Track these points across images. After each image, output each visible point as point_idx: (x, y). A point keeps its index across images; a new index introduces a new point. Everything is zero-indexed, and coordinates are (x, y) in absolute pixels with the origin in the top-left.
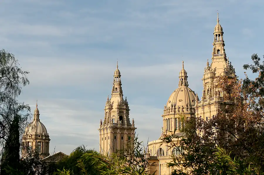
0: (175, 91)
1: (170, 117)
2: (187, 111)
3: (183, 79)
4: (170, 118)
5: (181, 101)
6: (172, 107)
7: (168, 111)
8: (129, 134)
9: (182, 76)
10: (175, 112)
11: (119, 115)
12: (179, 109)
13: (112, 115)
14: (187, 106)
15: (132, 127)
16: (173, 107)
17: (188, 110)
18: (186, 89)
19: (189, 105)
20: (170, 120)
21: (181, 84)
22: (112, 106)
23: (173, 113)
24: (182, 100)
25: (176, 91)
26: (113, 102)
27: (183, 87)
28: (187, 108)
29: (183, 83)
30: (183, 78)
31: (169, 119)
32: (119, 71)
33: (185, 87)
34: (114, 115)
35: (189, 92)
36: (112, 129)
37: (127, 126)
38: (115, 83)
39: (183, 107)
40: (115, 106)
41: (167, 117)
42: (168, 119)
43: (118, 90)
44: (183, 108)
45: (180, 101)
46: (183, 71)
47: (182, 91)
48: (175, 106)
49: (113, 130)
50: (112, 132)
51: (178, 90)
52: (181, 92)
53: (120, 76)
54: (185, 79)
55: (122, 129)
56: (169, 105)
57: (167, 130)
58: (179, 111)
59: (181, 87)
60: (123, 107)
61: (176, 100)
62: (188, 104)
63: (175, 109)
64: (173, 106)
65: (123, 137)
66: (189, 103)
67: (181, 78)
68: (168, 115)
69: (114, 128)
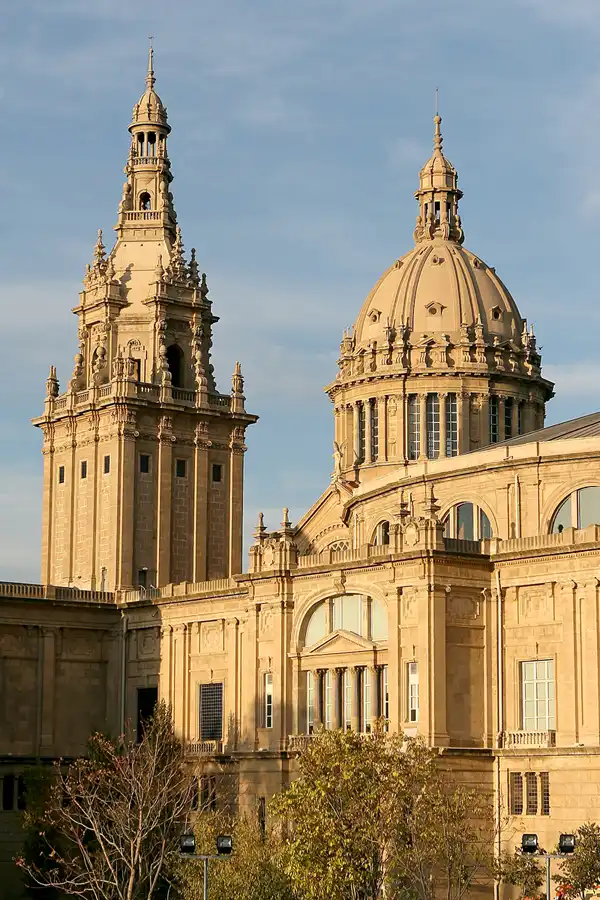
0: (401, 263)
1: (378, 390)
2: (473, 360)
3: (438, 204)
4: (382, 394)
5: (438, 310)
6: (392, 339)
7: (368, 360)
8: (216, 446)
9: (434, 192)
10: (406, 362)
11: (163, 341)
12: (428, 349)
13: (123, 340)
14: (472, 337)
15: (233, 409)
16: (399, 342)
17: (476, 356)
18: (457, 256)
19: (478, 332)
20: (380, 406)
21: (432, 231)
22: (123, 291)
23: (398, 368)
24: (442, 308)
25: (406, 262)
26: (128, 270)
27: (441, 246)
28: (473, 349)
29: (442, 227)
30: (441, 198)
31: (373, 401)
32: (158, 100)
33: (451, 245)
34: (136, 338)
35: (476, 271)
36: (130, 415)
37: (206, 405)
38: (137, 168)
39: (448, 340)
40: (143, 290)
41: (362, 394)
42: (365, 399)
43: (158, 203)
44: (450, 347)
45: (433, 311)
46: (439, 166)
47: (441, 261)
48: (406, 337)
49: (136, 417)
50: (127, 433)
51: (419, 257)
52: (437, 267)
53: (165, 129)
54: (449, 206)
55: (185, 417)
56: (373, 333)
57: (361, 460)
58: (429, 362)
59: (427, 243)
60: (186, 299)
61: (413, 306)
62: (474, 326)
63: (407, 348)
64: (399, 336)
65: (184, 462)
66: (479, 322)
67: (427, 199)
68: (371, 379)
69: (141, 410)
